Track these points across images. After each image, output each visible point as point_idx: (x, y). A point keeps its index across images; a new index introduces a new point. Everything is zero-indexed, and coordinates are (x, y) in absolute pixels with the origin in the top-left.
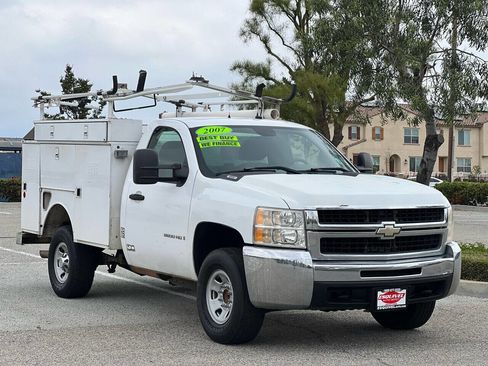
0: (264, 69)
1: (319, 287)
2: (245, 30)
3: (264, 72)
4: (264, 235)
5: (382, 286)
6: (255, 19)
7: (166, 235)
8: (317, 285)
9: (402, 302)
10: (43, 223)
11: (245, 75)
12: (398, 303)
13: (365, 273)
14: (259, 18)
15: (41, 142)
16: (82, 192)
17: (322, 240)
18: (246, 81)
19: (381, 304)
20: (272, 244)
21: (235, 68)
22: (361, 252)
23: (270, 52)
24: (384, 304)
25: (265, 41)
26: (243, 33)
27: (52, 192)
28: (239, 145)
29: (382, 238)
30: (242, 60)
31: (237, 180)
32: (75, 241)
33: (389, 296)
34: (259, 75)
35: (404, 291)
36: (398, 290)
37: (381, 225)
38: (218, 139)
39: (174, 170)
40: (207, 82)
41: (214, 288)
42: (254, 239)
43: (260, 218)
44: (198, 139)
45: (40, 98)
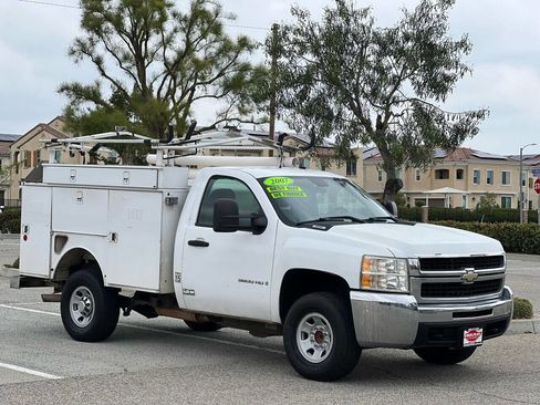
0: (94, 92)
2: (75, 48)
3: (92, 95)
4: (369, 281)
5: (467, 326)
6: (91, 39)
7: (241, 281)
8: (422, 326)
10: (54, 267)
11: (73, 98)
12: (476, 341)
13: (456, 314)
14: (96, 37)
15: (51, 185)
16: (119, 237)
17: (423, 285)
18: (73, 103)
19: (466, 342)
21: (62, 90)
23: (103, 74)
24: (468, 342)
25: (98, 62)
26: (73, 52)
27: (68, 235)
28: (305, 195)
30: (70, 82)
31: (326, 230)
32: (106, 285)
33: (471, 335)
34: (88, 98)
35: (481, 330)
36: (477, 329)
38: (286, 189)
39: (252, 219)
41: (305, 330)
42: (361, 285)
43: (365, 265)
44: (269, 189)
45: (53, 141)
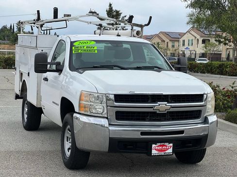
1: (112, 141)
4: (85, 107)
5: (156, 141)
7: (53, 102)
8: (111, 140)
9: (170, 151)
10: (20, 89)
12: (167, 152)
19: (154, 152)
20: (89, 114)
22: (144, 120)
24: (157, 152)
28: (96, 52)
29: (158, 112)
31: (82, 73)
33: (161, 148)
35: (171, 145)
36: (167, 144)
37: (157, 104)
38: (85, 48)
39: (57, 65)
40: (98, 14)
41: (68, 135)
42: (79, 110)
43: (83, 98)
44: (73, 48)
